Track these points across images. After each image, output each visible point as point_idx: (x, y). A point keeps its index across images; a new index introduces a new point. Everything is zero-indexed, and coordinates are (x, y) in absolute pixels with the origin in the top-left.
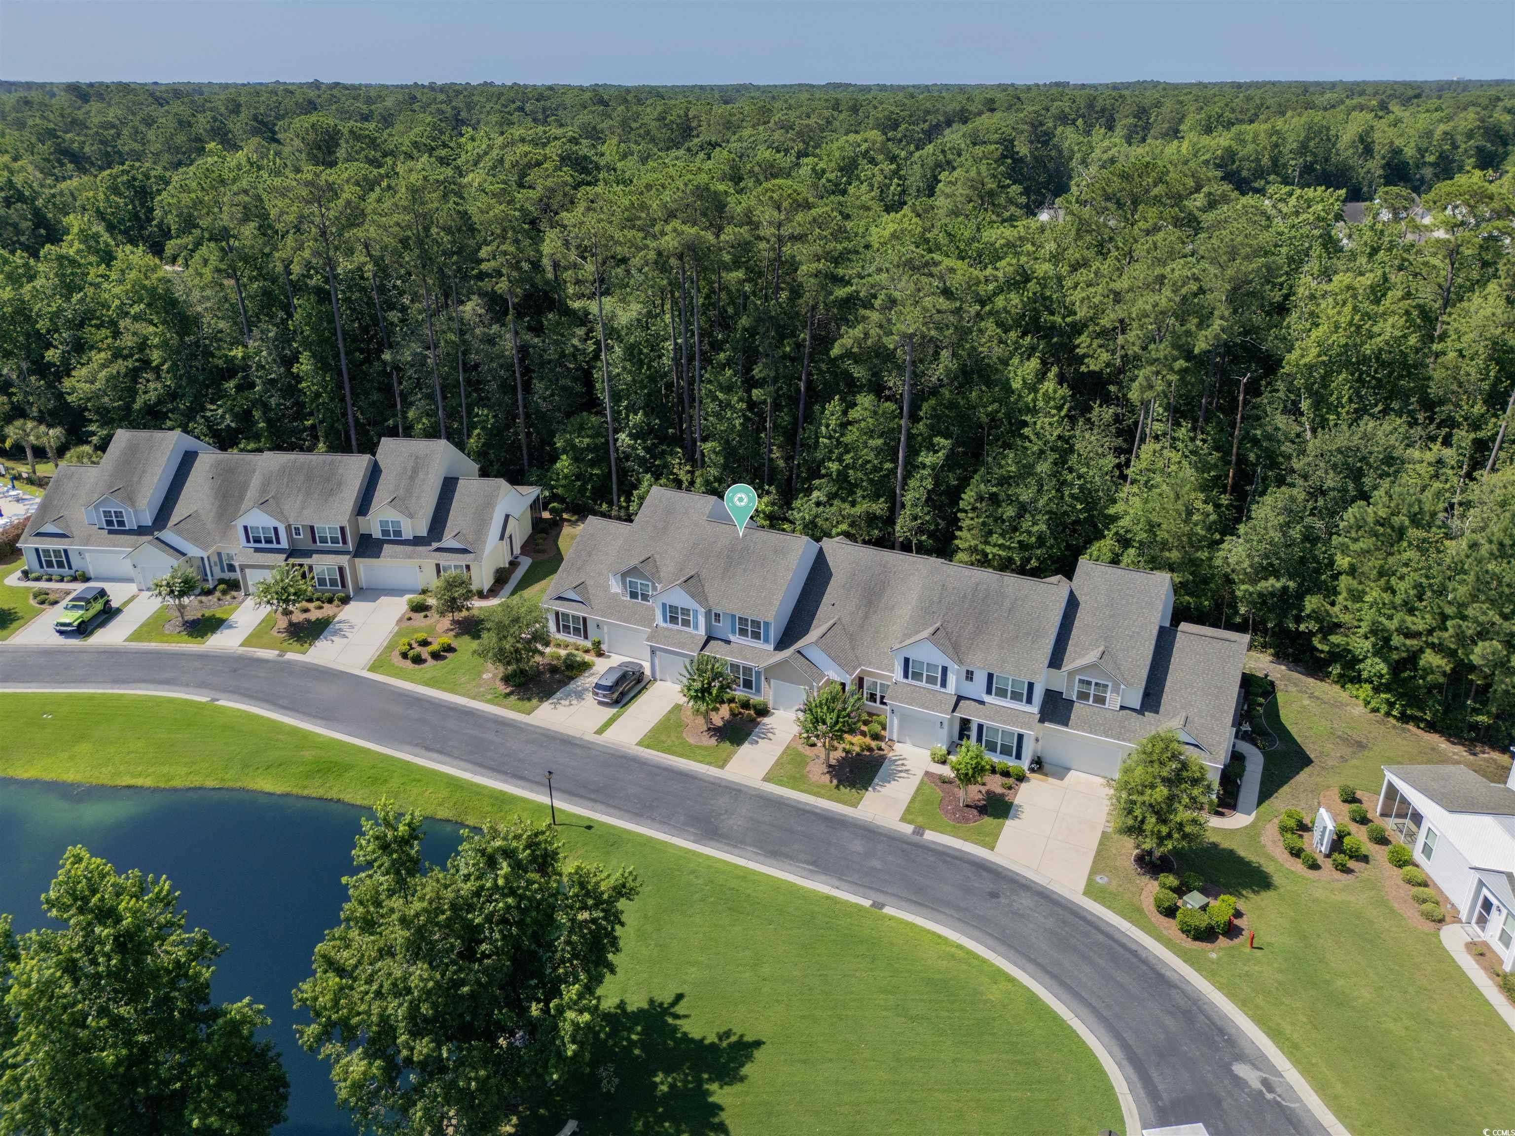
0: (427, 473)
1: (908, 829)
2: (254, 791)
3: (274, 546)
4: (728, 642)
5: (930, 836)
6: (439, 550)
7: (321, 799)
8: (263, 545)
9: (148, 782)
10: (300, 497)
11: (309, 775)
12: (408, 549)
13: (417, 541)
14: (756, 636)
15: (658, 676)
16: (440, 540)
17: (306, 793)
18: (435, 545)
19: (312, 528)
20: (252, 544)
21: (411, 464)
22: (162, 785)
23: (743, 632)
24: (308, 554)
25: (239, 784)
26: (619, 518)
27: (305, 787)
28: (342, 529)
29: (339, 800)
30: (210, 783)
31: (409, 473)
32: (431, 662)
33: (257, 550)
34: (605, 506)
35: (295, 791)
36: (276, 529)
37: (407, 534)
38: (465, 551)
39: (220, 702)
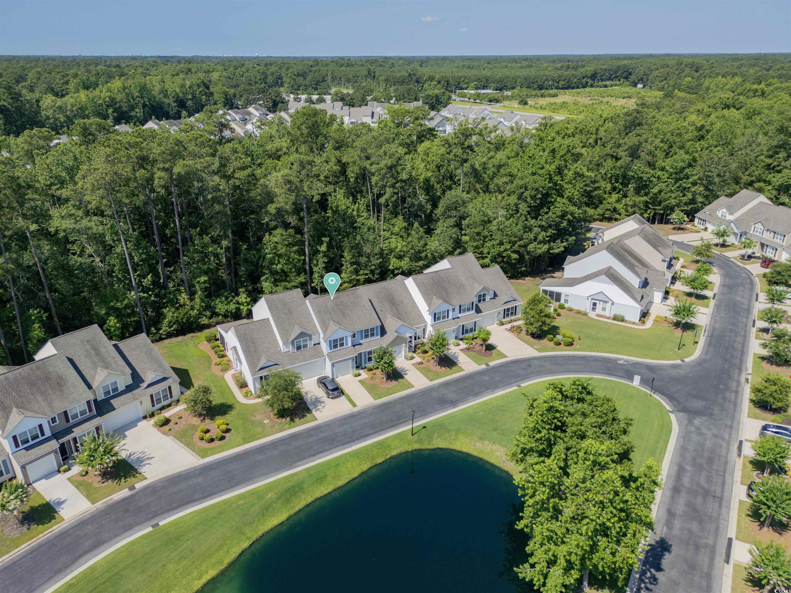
1: (484, 366)
2: (271, 529)
3: (41, 438)
4: (360, 344)
5: (491, 364)
6: (149, 386)
7: (307, 506)
8: (31, 443)
9: (212, 573)
11: (288, 501)
12: (129, 395)
13: (129, 389)
14: (372, 335)
15: (335, 377)
16: (143, 381)
17: (297, 509)
19: (65, 413)
20: (21, 447)
21: (88, 347)
22: (221, 567)
23: (367, 336)
24: (69, 431)
25: (260, 533)
27: (294, 507)
28: (88, 402)
29: (316, 500)
30: (245, 545)
31: (93, 352)
32: (228, 435)
33: (27, 449)
35: (292, 512)
36: (40, 426)
37: (121, 387)
38: (164, 379)
39: (161, 523)
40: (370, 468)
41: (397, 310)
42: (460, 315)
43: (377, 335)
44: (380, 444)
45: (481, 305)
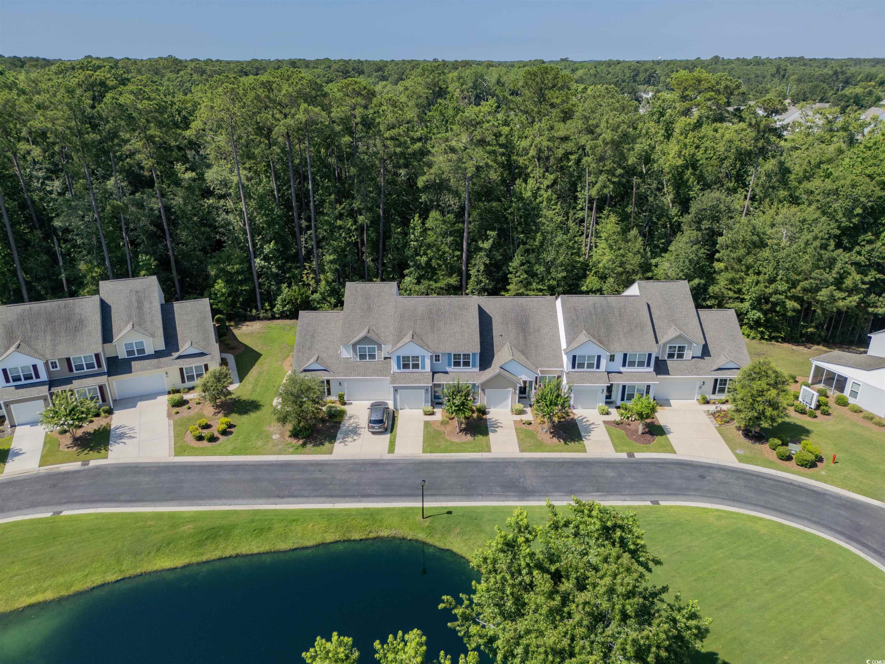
0: (151, 303)
1: (623, 456)
2: (156, 572)
3: (35, 380)
4: (447, 373)
5: (638, 456)
6: (180, 357)
7: (220, 559)
8: (23, 382)
9: (49, 595)
10: (48, 337)
11: (201, 543)
12: (155, 361)
13: (158, 355)
15: (399, 408)
16: (178, 350)
17: (204, 558)
18: (176, 355)
19: (68, 360)
20: (12, 383)
21: (134, 298)
22: (64, 593)
24: (68, 381)
25: (139, 571)
26: (266, 319)
27: (202, 554)
28: (97, 356)
29: (237, 556)
30: (111, 577)
31: (135, 304)
32: (222, 438)
33: (17, 387)
34: (254, 311)
35: (194, 560)
36: (35, 367)
37: (149, 350)
38: (202, 354)
39: (65, 513)
40: (337, 542)
41: (525, 339)
42: (622, 369)
43: (474, 366)
44: (371, 515)
45: (671, 364)
